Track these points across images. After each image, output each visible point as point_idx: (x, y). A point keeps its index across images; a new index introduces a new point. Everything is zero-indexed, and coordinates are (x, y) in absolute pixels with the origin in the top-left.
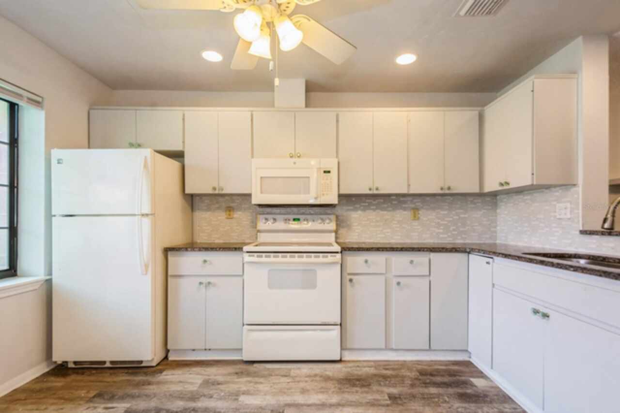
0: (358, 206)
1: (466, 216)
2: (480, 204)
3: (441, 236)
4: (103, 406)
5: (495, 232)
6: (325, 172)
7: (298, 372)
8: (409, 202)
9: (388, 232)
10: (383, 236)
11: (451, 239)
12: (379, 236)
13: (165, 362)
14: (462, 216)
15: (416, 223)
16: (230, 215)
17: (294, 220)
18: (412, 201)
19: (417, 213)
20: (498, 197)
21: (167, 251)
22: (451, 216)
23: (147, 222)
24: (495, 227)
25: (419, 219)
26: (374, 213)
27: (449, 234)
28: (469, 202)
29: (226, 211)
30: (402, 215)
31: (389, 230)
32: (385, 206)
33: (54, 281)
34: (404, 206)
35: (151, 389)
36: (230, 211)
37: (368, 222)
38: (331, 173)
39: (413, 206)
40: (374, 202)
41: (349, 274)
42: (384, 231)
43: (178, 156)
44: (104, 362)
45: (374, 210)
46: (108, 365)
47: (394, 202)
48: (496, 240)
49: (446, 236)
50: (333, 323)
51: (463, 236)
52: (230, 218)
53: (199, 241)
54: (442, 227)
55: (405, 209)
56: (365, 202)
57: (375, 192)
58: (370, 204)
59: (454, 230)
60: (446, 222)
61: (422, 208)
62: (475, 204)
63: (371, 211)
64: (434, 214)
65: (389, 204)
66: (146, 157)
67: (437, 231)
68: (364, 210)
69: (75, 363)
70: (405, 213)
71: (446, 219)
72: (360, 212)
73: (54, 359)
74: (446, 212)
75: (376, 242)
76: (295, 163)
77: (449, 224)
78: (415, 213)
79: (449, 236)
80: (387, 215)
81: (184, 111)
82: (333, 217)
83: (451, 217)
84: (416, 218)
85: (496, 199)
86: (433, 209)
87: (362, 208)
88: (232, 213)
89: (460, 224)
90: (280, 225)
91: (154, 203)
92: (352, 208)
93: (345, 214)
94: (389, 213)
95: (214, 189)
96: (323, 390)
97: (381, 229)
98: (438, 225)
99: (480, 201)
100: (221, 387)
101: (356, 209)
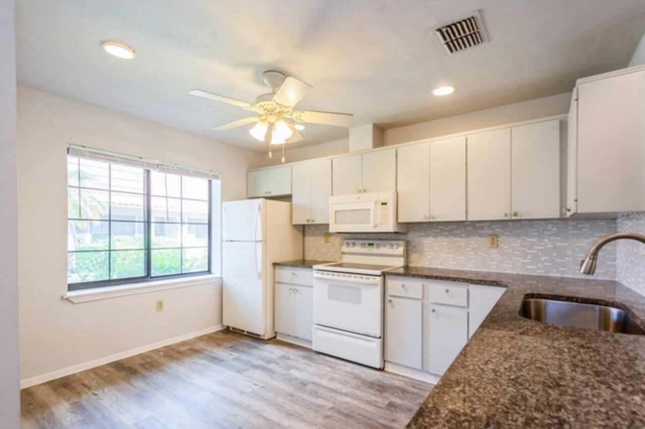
0: (429, 232)
1: (565, 244)
2: (588, 230)
3: (528, 267)
4: (229, 352)
5: (614, 266)
6: (383, 204)
7: (342, 367)
8: (486, 228)
9: (460, 260)
10: (455, 263)
11: (543, 272)
12: (451, 262)
13: (274, 340)
14: (559, 244)
15: (494, 251)
16: (326, 239)
17: (369, 244)
18: (489, 227)
19: (495, 240)
20: (617, 221)
21: (275, 265)
22: (543, 244)
23: (259, 245)
24: (614, 260)
25: (498, 246)
26: (446, 240)
27: (540, 266)
28: (570, 228)
29: (324, 236)
30: (478, 242)
31: (462, 258)
32: (459, 232)
33: (224, 279)
34: (480, 232)
35: (255, 351)
36: (327, 236)
37: (440, 248)
38: (388, 205)
39: (491, 232)
40: (446, 229)
41: (391, 296)
42: (458, 258)
43: (287, 198)
44: (243, 331)
45: (446, 236)
46: (245, 333)
47: (468, 228)
48: (615, 277)
49: (535, 267)
50: (373, 336)
51: (561, 269)
52: (327, 242)
53: (308, 259)
54: (529, 257)
55: (481, 236)
56: (436, 228)
57: (431, 220)
58: (442, 231)
59: (546, 261)
60: (536, 252)
61: (503, 234)
62: (580, 229)
63: (444, 237)
64: (519, 241)
65: (463, 230)
66: (259, 205)
67: (522, 261)
68: (435, 237)
69: (233, 328)
70: (482, 239)
71: (536, 248)
72: (431, 238)
73: (224, 323)
74: (535, 240)
75: (447, 268)
76: (359, 198)
77: (540, 254)
78: (493, 239)
79: (538, 268)
80: (461, 241)
81: (291, 165)
82: (402, 243)
83: (542, 246)
84: (494, 244)
85: (615, 223)
86: (518, 236)
87: (434, 234)
88: (328, 238)
89: (555, 254)
90: (358, 249)
91: (265, 232)
92: (423, 234)
93: (417, 240)
94: (463, 240)
95: (308, 221)
96: (345, 383)
97: (453, 256)
98: (524, 255)
99: (588, 226)
100: (288, 361)
101: (427, 235)
